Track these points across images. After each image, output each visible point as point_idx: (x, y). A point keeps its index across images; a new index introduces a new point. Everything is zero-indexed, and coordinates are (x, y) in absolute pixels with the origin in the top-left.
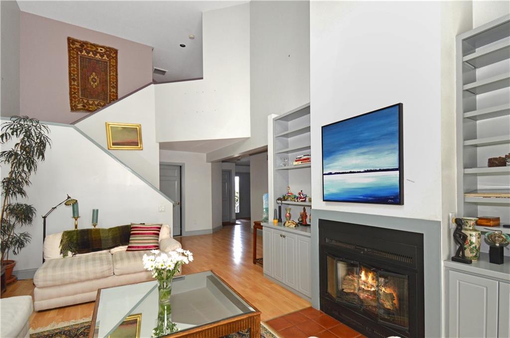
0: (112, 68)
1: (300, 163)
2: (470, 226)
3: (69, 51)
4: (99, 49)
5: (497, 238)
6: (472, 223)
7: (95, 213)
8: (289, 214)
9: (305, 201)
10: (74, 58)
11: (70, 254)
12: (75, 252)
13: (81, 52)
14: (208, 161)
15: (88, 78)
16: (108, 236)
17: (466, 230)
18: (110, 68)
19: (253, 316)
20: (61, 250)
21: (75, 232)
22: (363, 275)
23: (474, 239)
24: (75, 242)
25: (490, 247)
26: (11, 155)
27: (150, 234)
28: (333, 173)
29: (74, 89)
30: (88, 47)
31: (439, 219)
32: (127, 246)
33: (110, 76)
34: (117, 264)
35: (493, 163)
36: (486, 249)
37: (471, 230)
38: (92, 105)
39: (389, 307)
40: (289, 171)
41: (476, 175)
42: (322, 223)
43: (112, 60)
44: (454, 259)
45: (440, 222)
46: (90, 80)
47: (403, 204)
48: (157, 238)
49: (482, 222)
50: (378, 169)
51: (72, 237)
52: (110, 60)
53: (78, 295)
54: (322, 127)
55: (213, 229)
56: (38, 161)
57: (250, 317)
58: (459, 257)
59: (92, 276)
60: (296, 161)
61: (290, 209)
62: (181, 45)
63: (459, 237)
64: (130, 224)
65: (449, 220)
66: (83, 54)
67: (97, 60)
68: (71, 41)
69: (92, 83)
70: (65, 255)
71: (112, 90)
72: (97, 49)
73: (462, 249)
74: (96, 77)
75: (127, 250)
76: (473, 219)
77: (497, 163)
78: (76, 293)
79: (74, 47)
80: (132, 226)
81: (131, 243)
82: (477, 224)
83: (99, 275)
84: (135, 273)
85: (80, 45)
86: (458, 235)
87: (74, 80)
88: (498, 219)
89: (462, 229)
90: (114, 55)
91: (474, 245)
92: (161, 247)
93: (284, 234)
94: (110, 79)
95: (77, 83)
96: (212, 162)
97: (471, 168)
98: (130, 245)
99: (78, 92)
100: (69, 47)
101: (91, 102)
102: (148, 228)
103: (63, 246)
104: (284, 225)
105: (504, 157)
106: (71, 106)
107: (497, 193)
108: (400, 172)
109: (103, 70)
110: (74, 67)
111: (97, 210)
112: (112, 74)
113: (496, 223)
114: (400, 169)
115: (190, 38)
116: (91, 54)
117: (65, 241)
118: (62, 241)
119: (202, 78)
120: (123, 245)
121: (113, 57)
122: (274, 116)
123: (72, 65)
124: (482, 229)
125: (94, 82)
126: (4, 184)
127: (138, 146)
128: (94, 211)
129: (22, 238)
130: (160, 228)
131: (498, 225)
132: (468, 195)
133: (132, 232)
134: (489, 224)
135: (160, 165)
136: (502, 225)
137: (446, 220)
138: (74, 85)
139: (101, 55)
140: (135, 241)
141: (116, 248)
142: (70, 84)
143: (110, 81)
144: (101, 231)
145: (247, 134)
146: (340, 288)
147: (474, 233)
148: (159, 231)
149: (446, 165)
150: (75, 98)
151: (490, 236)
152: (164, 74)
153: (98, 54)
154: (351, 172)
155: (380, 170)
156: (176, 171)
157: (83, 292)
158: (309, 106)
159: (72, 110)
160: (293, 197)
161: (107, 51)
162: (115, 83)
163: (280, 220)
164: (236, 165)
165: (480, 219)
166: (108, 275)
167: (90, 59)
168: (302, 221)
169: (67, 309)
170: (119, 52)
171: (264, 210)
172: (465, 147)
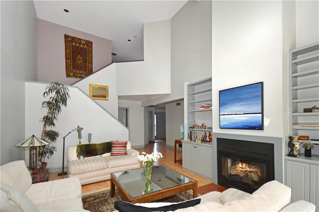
0: (89, 53)
1: (203, 108)
2: (296, 140)
3: (65, 42)
4: (82, 41)
5: (308, 145)
6: (296, 138)
7: (90, 135)
8: (196, 135)
9: (205, 129)
10: (68, 46)
11: (82, 157)
12: (84, 156)
13: (72, 43)
14: (142, 106)
15: (76, 58)
16: (100, 148)
17: (294, 142)
18: (88, 52)
19: (195, 183)
20: (77, 155)
21: (83, 146)
22: (240, 165)
23: (297, 146)
24: (84, 151)
25: (305, 150)
26: (49, 103)
27: (122, 146)
28: (226, 114)
29: (68, 64)
30: (76, 40)
31: (282, 137)
32: (110, 153)
33: (88, 57)
34: (109, 162)
35: (306, 111)
36: (303, 151)
37: (296, 142)
38: (78, 73)
39: (256, 180)
40: (195, 112)
41: (297, 116)
42: (218, 139)
43: (89, 48)
44: (288, 155)
45: (282, 138)
46: (77, 59)
47: (263, 130)
48: (125, 149)
49: (300, 138)
50: (250, 113)
51: (82, 148)
52: (88, 48)
53: (91, 179)
54: (219, 91)
55: (145, 145)
56: (62, 107)
57: (194, 184)
58: (291, 154)
59: (98, 168)
60: (201, 107)
61: (197, 133)
62: (128, 40)
63: (291, 145)
64: (111, 141)
65: (286, 137)
66: (73, 44)
67: (81, 48)
68: (66, 37)
69: (78, 61)
70: (79, 158)
71: (90, 65)
72: (81, 42)
73: (292, 150)
74: (80, 58)
75: (111, 155)
76: (297, 137)
77: (308, 110)
78: (90, 178)
79: (68, 40)
80: (112, 142)
81: (113, 151)
82: (299, 139)
83: (101, 168)
84: (118, 167)
85: (72, 39)
86: (290, 144)
87: (68, 59)
88: (308, 137)
89: (292, 141)
90: (91, 45)
91: (298, 149)
92: (128, 153)
93: (195, 146)
94: (88, 59)
95: (70, 61)
96: (144, 107)
97: (295, 113)
98: (112, 152)
99: (71, 66)
100: (65, 40)
101: (78, 72)
102: (120, 143)
103: (78, 153)
104: (195, 141)
105: (311, 108)
106: (67, 74)
107: (307, 125)
108: (262, 115)
109: (84, 53)
110: (68, 52)
111: (91, 134)
112: (89, 56)
113: (308, 138)
114: (262, 113)
115: (134, 36)
116: (78, 44)
117: (79, 150)
118: (77, 150)
119: (143, 60)
120: (108, 152)
121: (90, 46)
122: (187, 83)
123: (67, 51)
124: (301, 141)
125: (80, 60)
126: (44, 119)
127: (106, 98)
128: (89, 134)
129: (52, 149)
130: (127, 143)
131: (308, 140)
132: (294, 125)
133: (112, 146)
134: (304, 139)
135: (118, 108)
136: (310, 139)
137: (285, 137)
138: (68, 62)
139: (83, 45)
140: (115, 150)
141: (104, 154)
142: (66, 61)
143: (88, 60)
144: (96, 145)
145: (169, 92)
146: (229, 172)
147: (297, 143)
148: (126, 145)
149: (284, 111)
150: (68, 69)
151: (305, 145)
152: (115, 55)
153: (82, 45)
154: (236, 114)
155: (252, 114)
156: (124, 112)
157: (94, 177)
158: (211, 79)
159: (67, 76)
160: (198, 126)
161: (87, 43)
162: (91, 61)
163: (191, 139)
164: (155, 108)
165: (300, 136)
166: (105, 168)
167: (77, 47)
168: (204, 139)
169: (86, 186)
170: (93, 43)
171: (181, 134)
172: (293, 103)
